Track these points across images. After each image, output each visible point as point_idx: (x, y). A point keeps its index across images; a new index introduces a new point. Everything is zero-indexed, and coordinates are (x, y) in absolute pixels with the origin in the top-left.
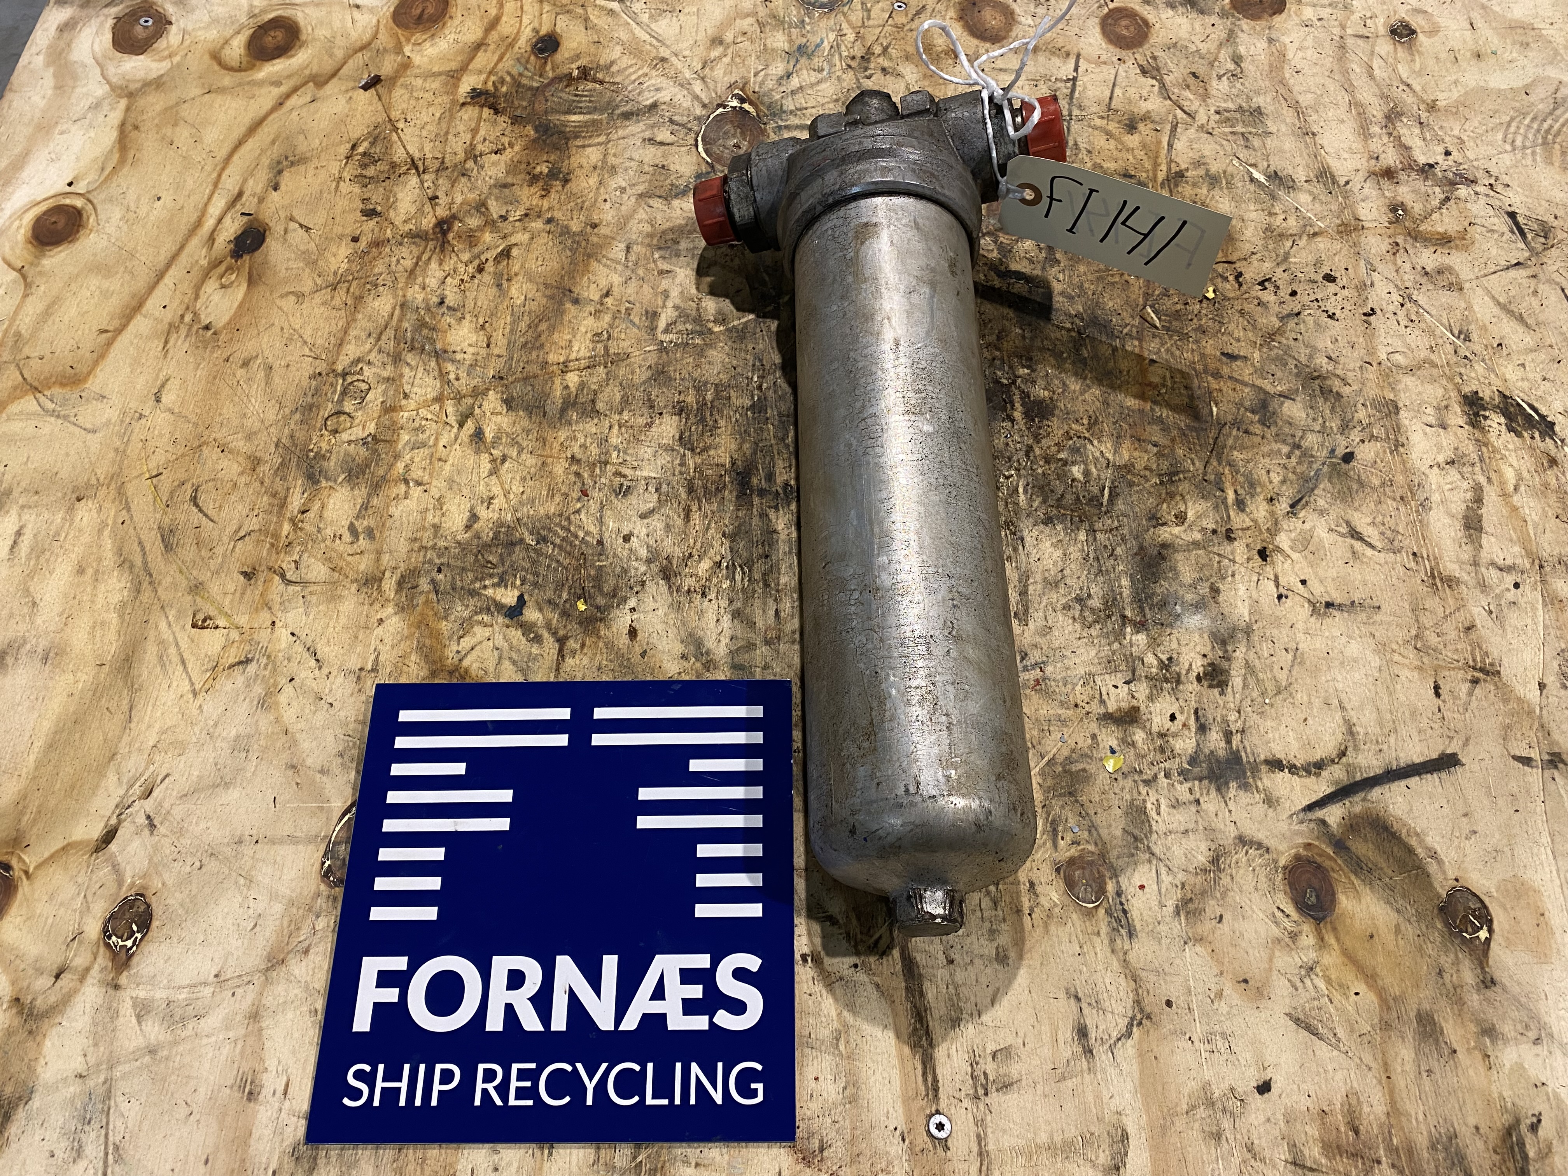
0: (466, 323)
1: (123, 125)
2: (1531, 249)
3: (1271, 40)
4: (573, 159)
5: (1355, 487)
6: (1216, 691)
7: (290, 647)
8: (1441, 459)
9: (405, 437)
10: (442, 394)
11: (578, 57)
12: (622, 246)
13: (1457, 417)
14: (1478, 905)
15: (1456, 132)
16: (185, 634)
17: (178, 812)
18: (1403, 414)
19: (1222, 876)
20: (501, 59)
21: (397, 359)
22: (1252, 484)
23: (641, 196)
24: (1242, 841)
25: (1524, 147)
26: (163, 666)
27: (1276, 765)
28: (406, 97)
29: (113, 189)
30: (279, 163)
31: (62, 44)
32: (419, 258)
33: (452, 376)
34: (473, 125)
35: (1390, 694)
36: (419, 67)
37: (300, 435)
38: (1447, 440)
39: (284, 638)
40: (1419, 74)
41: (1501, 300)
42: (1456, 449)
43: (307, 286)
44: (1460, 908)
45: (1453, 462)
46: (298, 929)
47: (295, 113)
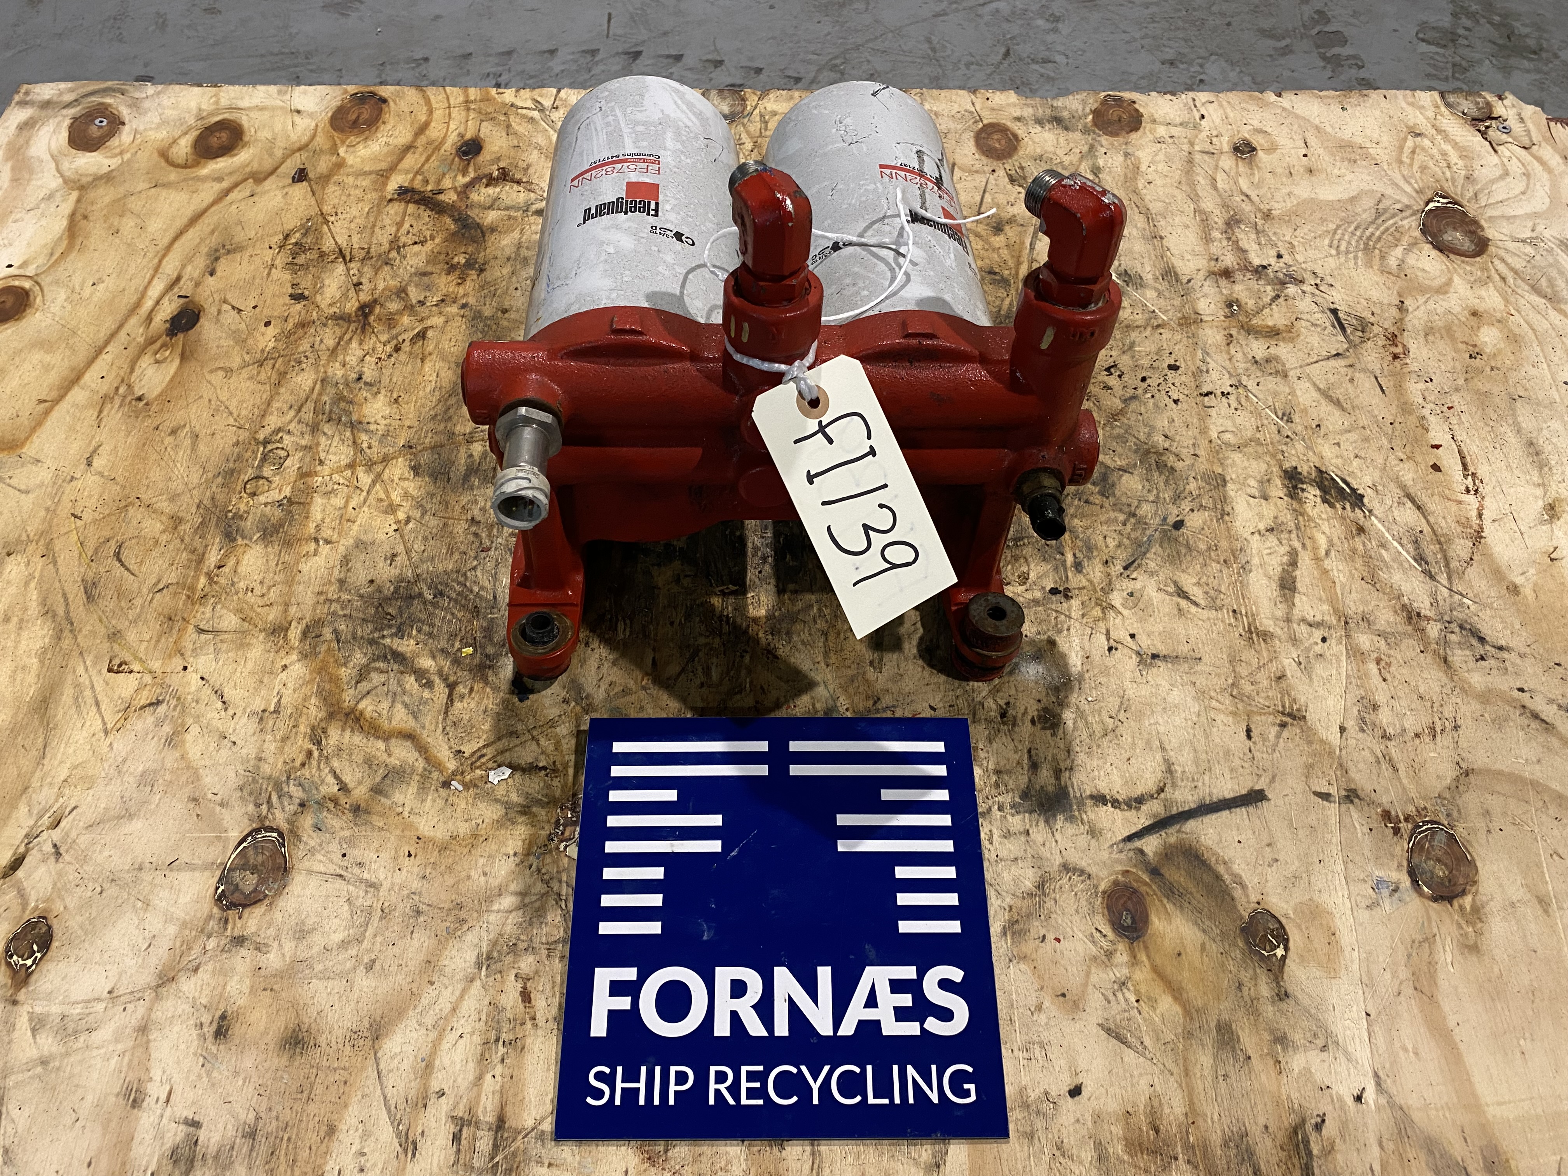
0: (381, 397)
1: (73, 215)
2: (1349, 342)
3: (1127, 155)
4: (488, 251)
5: (1183, 551)
6: (1048, 732)
7: (199, 690)
8: (1262, 526)
9: (318, 500)
10: (354, 461)
11: (499, 159)
13: (1277, 489)
14: (1277, 926)
15: (1287, 238)
16: (100, 678)
17: (84, 840)
18: (1230, 486)
19: (1046, 900)
20: (427, 160)
21: (315, 429)
22: (1090, 548)
24: (1066, 868)
25: (1347, 252)
26: (78, 706)
27: (1100, 799)
28: (337, 193)
29: (61, 272)
30: (216, 250)
31: (21, 141)
32: (341, 339)
33: (365, 445)
34: (398, 219)
35: (1207, 737)
36: (351, 166)
37: (221, 497)
38: (1269, 511)
39: (193, 682)
40: (1258, 186)
41: (1321, 386)
42: (1276, 518)
43: (236, 362)
44: (1260, 927)
45: (1272, 530)
46: (190, 949)
47: (234, 207)
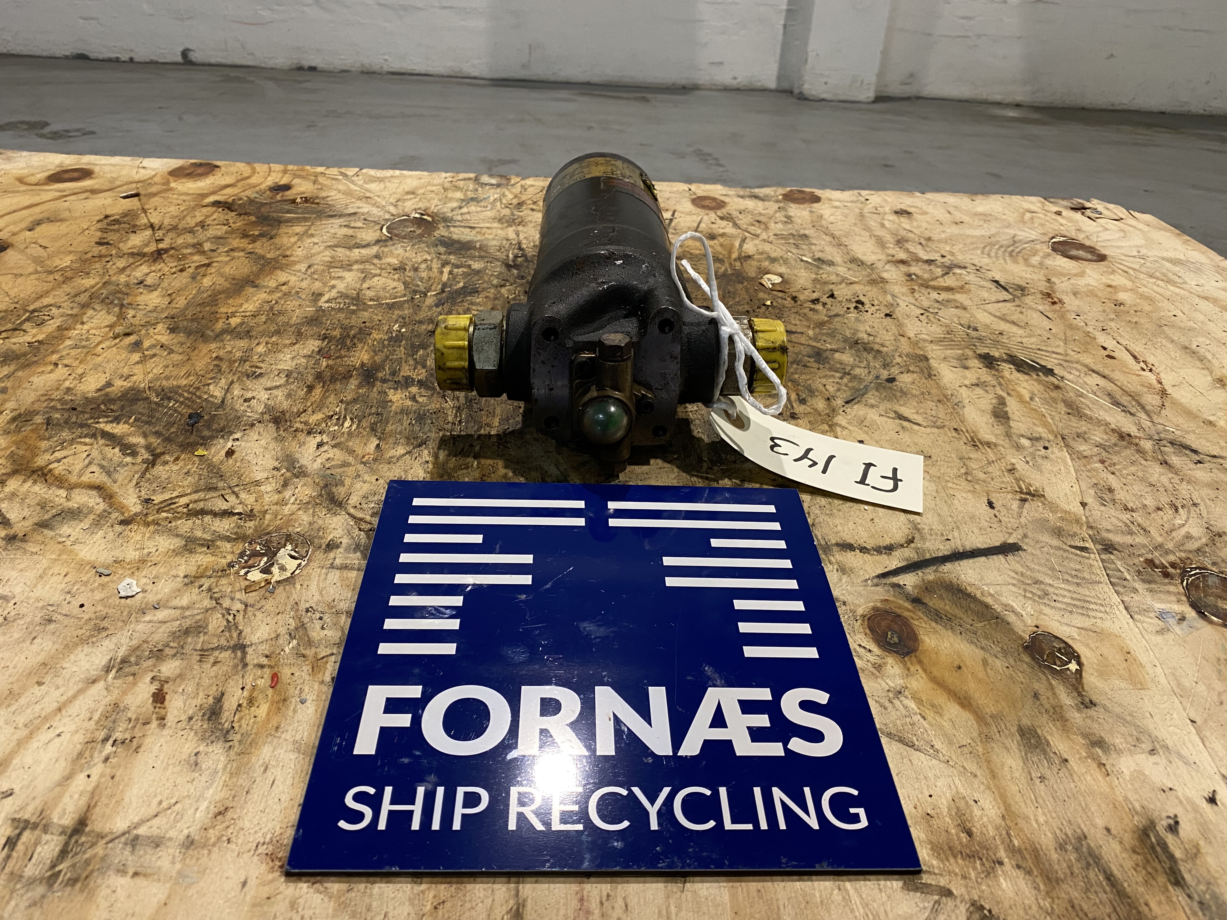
0: (156, 293)
2: (1013, 295)
3: (811, 212)
4: (281, 230)
5: (898, 394)
8: (967, 383)
9: (68, 342)
10: (115, 323)
11: (303, 193)
12: (306, 265)
13: (975, 364)
14: (1062, 645)
15: (947, 249)
18: (931, 361)
20: (243, 191)
21: (85, 306)
22: (812, 392)
23: (329, 246)
25: (997, 257)
27: (848, 547)
28: (161, 201)
30: (40, 220)
32: (132, 264)
33: (129, 316)
34: (209, 214)
35: (949, 506)
36: (178, 191)
38: (971, 376)
40: (917, 227)
41: (997, 315)
42: (979, 378)
43: (28, 271)
44: (1045, 646)
45: (978, 385)
47: (68, 202)
